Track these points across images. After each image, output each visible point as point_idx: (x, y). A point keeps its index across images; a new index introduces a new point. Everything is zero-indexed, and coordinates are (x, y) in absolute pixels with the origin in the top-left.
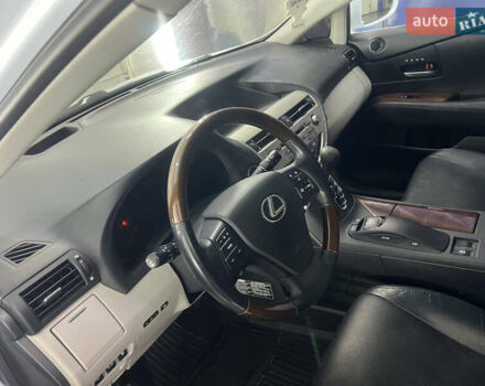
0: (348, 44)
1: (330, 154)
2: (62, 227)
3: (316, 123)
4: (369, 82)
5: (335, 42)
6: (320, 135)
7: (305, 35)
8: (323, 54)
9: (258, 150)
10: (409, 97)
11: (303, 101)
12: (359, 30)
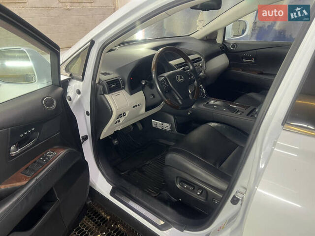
0: (223, 43)
1: (203, 76)
2: (119, 70)
3: (201, 67)
5: (217, 42)
6: (202, 70)
7: (206, 37)
8: (211, 45)
10: (243, 70)
11: (198, 58)
12: (228, 39)
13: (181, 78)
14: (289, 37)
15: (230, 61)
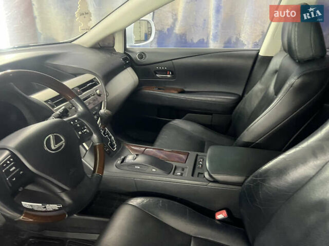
0: (125, 53)
1: (105, 114)
3: (99, 95)
4: (137, 77)
5: (117, 51)
6: (101, 103)
8: (109, 56)
9: (53, 107)
10: (159, 89)
11: (91, 81)
12: (131, 46)
13: (57, 140)
14: (190, 41)
15: (139, 78)
